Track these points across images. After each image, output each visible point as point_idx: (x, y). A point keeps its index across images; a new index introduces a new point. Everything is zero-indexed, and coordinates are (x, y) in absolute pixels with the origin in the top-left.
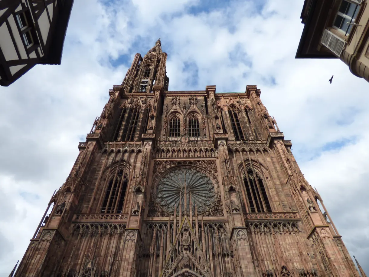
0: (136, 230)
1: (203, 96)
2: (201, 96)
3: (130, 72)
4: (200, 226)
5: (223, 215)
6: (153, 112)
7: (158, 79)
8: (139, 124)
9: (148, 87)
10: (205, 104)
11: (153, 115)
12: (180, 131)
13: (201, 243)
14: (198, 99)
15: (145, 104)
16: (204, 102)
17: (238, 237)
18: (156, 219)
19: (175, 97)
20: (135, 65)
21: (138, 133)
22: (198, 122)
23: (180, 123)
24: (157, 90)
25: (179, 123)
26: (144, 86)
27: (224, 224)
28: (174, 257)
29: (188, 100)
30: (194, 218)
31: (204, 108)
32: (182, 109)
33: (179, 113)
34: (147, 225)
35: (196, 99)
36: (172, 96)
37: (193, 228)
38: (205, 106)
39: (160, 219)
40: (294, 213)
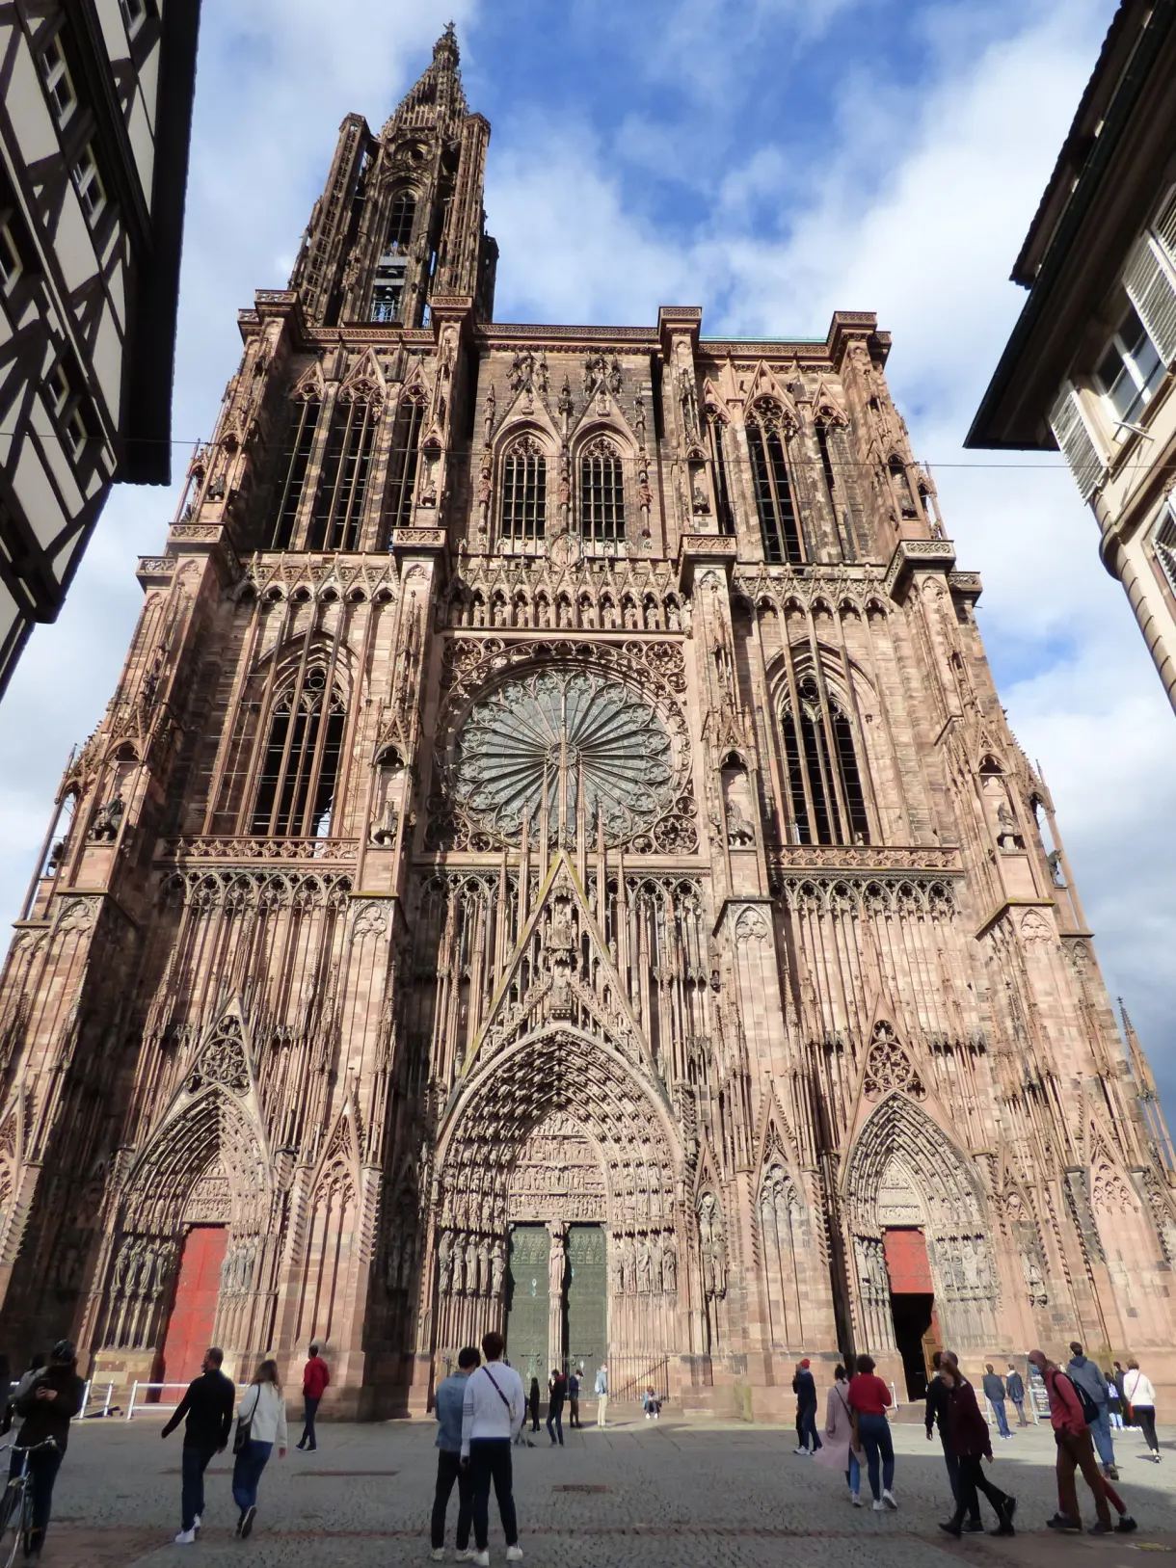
0: (389, 898)
1: (645, 352)
2: (636, 352)
3: (323, 217)
4: (611, 887)
5: (695, 852)
6: (436, 427)
7: (449, 257)
8: (375, 478)
9: (407, 299)
10: (650, 393)
11: (433, 442)
12: (547, 513)
13: (612, 943)
14: (624, 366)
15: (398, 385)
16: (650, 385)
17: (740, 931)
18: (454, 857)
19: (525, 354)
20: (345, 181)
21: (374, 515)
22: (619, 476)
23: (548, 476)
24: (448, 321)
25: (542, 474)
26: (388, 293)
27: (698, 882)
28: (518, 987)
29: (583, 372)
30: (592, 859)
31: (647, 411)
32: (557, 415)
33: (542, 429)
34: (425, 878)
35: (616, 368)
36: (513, 349)
37: (587, 893)
38: (650, 400)
39: (469, 861)
40: (945, 851)
